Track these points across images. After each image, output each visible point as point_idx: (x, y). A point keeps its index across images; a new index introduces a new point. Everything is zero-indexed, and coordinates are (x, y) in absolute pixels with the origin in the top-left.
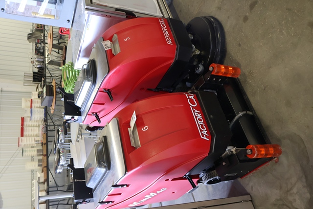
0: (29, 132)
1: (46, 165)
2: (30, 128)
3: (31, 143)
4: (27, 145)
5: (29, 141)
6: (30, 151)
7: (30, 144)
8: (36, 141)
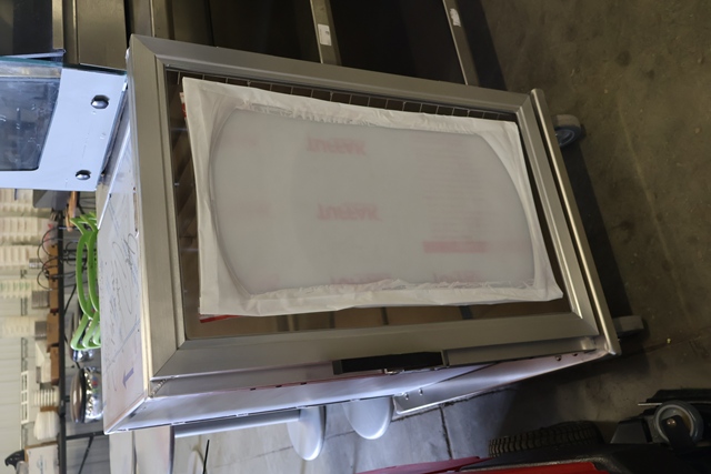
0: (11, 230)
1: (57, 341)
2: (15, 220)
3: (17, 263)
4: (7, 267)
5: (12, 259)
6: (15, 289)
7: (14, 267)
8: (32, 261)
